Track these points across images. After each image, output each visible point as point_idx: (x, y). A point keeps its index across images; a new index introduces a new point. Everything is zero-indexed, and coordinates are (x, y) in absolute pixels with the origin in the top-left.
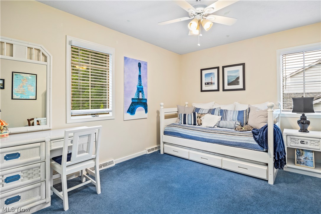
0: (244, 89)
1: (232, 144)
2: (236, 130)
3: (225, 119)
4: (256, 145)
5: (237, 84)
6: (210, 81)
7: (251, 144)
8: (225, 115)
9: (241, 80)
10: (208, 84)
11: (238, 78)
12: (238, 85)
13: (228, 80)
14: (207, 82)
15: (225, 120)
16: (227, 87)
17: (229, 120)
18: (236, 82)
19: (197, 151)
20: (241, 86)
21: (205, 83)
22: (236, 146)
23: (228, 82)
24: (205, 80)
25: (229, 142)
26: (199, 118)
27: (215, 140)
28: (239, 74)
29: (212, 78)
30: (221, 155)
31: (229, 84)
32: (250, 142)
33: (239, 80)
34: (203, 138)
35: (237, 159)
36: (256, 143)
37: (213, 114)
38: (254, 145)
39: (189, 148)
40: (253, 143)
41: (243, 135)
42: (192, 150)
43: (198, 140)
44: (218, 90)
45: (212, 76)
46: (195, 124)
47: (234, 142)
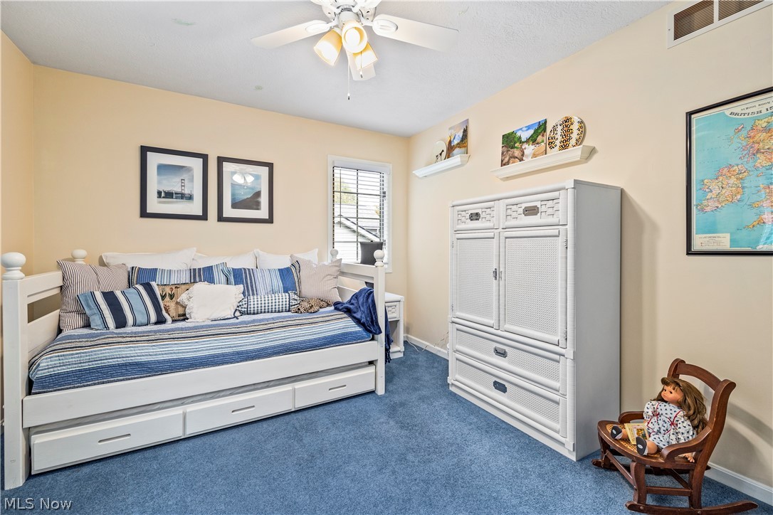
0: (270, 220)
1: (316, 343)
2: (301, 313)
3: (253, 290)
4: (359, 331)
5: (255, 207)
6: (177, 189)
7: (351, 333)
8: (251, 282)
9: (264, 200)
10: (169, 195)
11: (258, 194)
12: (258, 209)
13: (233, 195)
14: (167, 189)
15: (253, 294)
16: (228, 212)
17: (263, 293)
18: (253, 203)
19: (231, 394)
20: (263, 213)
21: (159, 193)
22: (325, 345)
23: (233, 199)
24: (159, 182)
25: (310, 341)
26: (167, 298)
27: (274, 347)
28: (260, 185)
29: (186, 182)
30: (286, 381)
31: (235, 205)
32: (349, 330)
33: (259, 199)
34: (238, 353)
35: (324, 374)
36: (358, 329)
37: (211, 280)
38: (356, 332)
39: (180, 402)
40: (353, 330)
41: (330, 318)
42: (193, 402)
43: (219, 365)
44: (204, 217)
45: (185, 176)
46: (161, 321)
47: (319, 339)
